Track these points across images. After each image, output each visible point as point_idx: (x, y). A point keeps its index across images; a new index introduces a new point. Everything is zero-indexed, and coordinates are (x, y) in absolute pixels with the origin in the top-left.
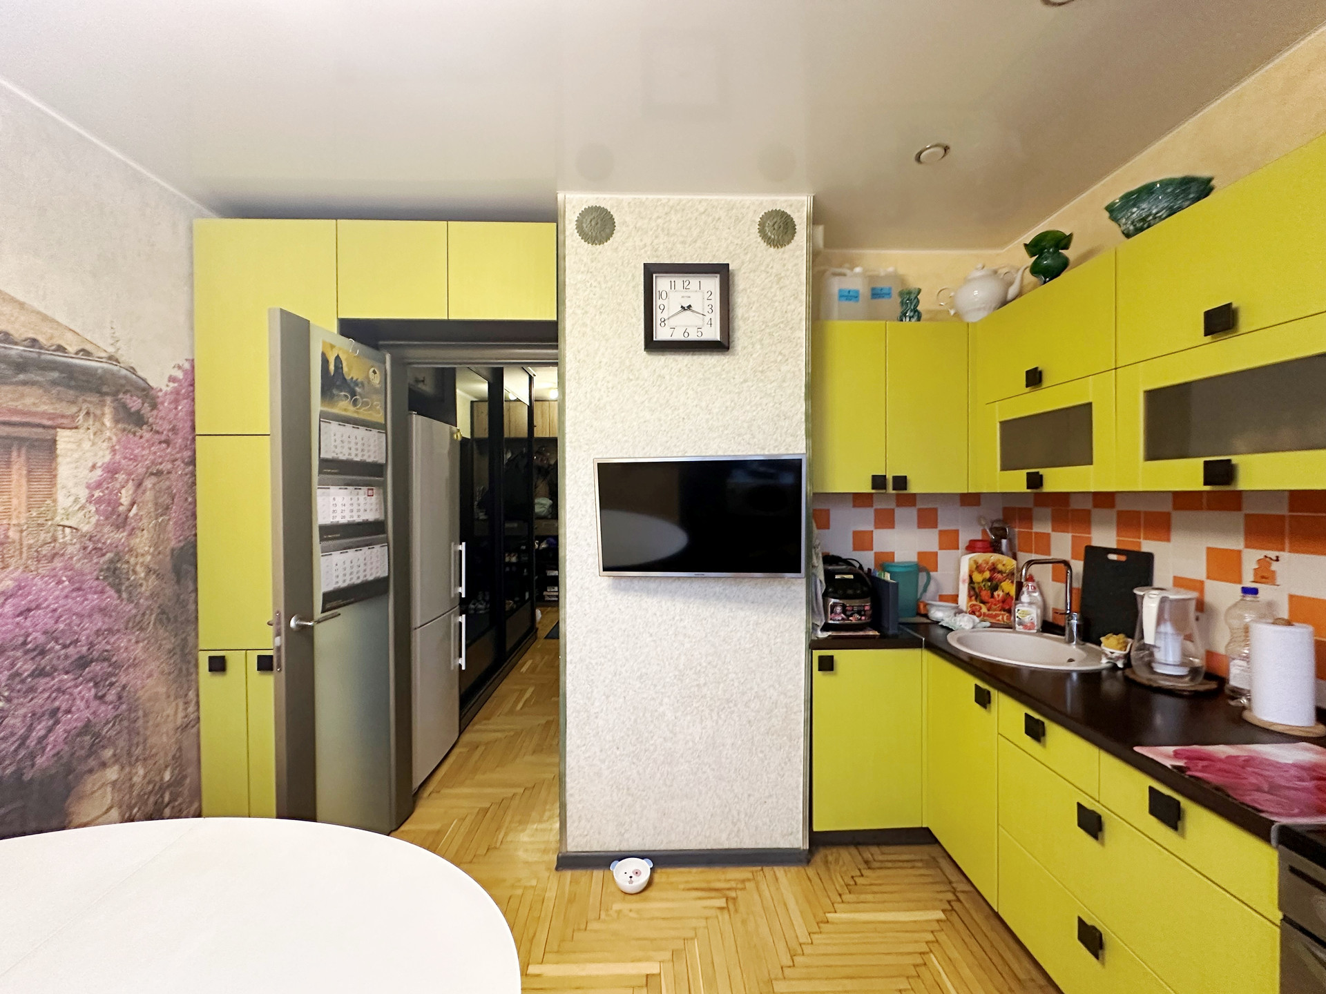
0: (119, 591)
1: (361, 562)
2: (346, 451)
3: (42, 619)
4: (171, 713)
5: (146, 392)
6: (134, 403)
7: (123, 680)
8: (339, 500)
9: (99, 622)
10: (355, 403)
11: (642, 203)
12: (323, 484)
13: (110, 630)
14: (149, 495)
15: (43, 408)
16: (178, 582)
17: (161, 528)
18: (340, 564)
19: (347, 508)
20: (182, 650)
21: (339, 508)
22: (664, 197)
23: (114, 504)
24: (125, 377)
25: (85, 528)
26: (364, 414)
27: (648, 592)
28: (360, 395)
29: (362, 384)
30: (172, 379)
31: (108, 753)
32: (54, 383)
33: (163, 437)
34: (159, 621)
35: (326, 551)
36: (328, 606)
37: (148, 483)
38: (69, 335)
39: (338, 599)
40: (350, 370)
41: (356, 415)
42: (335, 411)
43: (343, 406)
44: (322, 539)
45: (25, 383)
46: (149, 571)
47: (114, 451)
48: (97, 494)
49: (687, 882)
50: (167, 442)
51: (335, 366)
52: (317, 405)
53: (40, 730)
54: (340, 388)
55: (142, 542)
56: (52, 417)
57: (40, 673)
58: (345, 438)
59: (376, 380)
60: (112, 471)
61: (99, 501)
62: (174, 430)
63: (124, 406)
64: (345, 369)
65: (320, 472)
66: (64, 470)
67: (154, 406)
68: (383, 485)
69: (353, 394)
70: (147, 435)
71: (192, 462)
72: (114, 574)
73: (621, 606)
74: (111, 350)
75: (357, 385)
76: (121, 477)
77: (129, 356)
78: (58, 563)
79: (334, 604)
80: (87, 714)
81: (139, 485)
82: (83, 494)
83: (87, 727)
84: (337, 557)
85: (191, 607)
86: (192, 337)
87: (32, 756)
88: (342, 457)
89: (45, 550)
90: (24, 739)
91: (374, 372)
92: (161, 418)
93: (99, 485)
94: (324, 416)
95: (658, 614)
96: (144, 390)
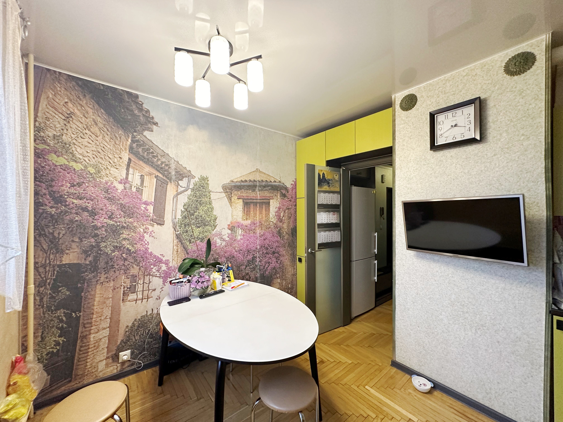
0: (280, 237)
1: (331, 236)
2: (326, 201)
3: (267, 241)
4: (290, 270)
5: (286, 189)
6: (284, 192)
7: (281, 259)
8: (323, 216)
9: (277, 244)
10: (329, 186)
11: (430, 84)
12: (319, 212)
13: (279, 246)
14: (287, 214)
15: (268, 195)
16: (293, 237)
17: (289, 223)
18: (324, 235)
19: (326, 219)
20: (293, 254)
21: (323, 219)
22: (442, 77)
23: (280, 216)
24: (282, 186)
25: (275, 222)
26: (332, 189)
27: (434, 261)
28: (331, 183)
29: (332, 180)
30: (292, 184)
31: (278, 275)
32: (270, 189)
33: (290, 200)
34: (288, 246)
35: (319, 231)
36: (320, 248)
37: (286, 211)
38: (272, 178)
39: (323, 246)
40: (327, 176)
41: (329, 190)
42: (323, 189)
43: (325, 188)
44: (318, 228)
45: (265, 190)
46: (286, 233)
47: (280, 204)
48: (277, 214)
49: (451, 404)
50: (290, 201)
51: (323, 176)
52: (317, 188)
53: (266, 266)
54: (324, 182)
55: (285, 226)
56: (269, 197)
57: (267, 253)
58: (326, 198)
59: (337, 178)
60: (279, 208)
61: (277, 216)
62: (292, 197)
63: (282, 193)
64: (326, 176)
65: (318, 208)
66: (271, 209)
67: (288, 192)
68: (339, 212)
69: (328, 183)
70: (286, 199)
71: (296, 205)
72: (280, 233)
73: (420, 265)
74: (279, 180)
75: (330, 180)
76: (281, 210)
77: (283, 181)
78: (270, 230)
79: (322, 247)
80: (274, 265)
81: (285, 212)
82: (274, 214)
83: (274, 268)
84: (323, 233)
85: (295, 244)
86: (296, 173)
87: (265, 271)
88: (324, 203)
89: (268, 226)
90: (264, 267)
91: (336, 175)
92: (289, 195)
93: (277, 212)
94: (319, 192)
95: (439, 271)
96: (286, 188)
